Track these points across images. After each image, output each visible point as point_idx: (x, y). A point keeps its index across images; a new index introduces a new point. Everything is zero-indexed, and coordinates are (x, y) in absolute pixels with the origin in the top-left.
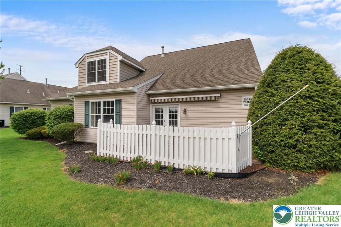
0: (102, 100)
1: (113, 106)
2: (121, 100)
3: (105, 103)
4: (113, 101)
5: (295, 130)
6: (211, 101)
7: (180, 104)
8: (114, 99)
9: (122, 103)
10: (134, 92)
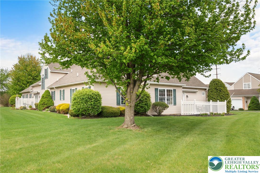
1: (171, 92)
3: (167, 90)
4: (172, 90)
6: (196, 92)
7: (185, 93)
8: (172, 89)
9: (176, 91)
10: (182, 86)
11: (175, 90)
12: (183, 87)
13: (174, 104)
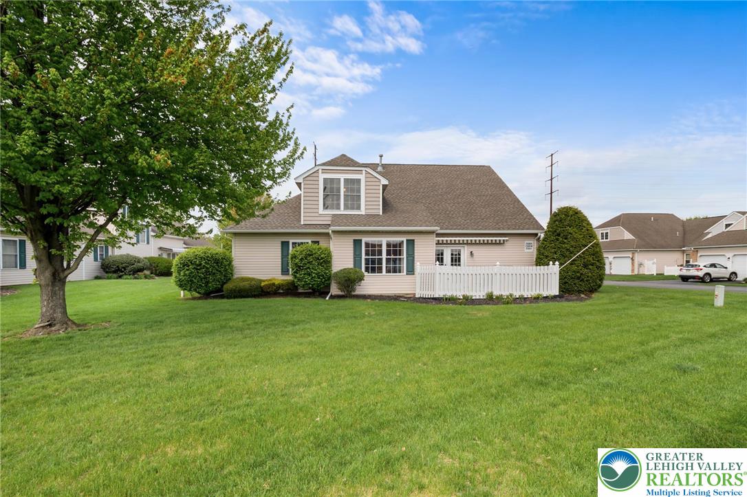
0: (384, 241)
1: (402, 247)
2: (413, 240)
3: (388, 243)
4: (403, 242)
5: (580, 267)
6: (500, 243)
7: (466, 246)
8: (403, 239)
9: (415, 243)
10: (434, 232)
11: (411, 243)
12: (437, 234)
13: (407, 271)
